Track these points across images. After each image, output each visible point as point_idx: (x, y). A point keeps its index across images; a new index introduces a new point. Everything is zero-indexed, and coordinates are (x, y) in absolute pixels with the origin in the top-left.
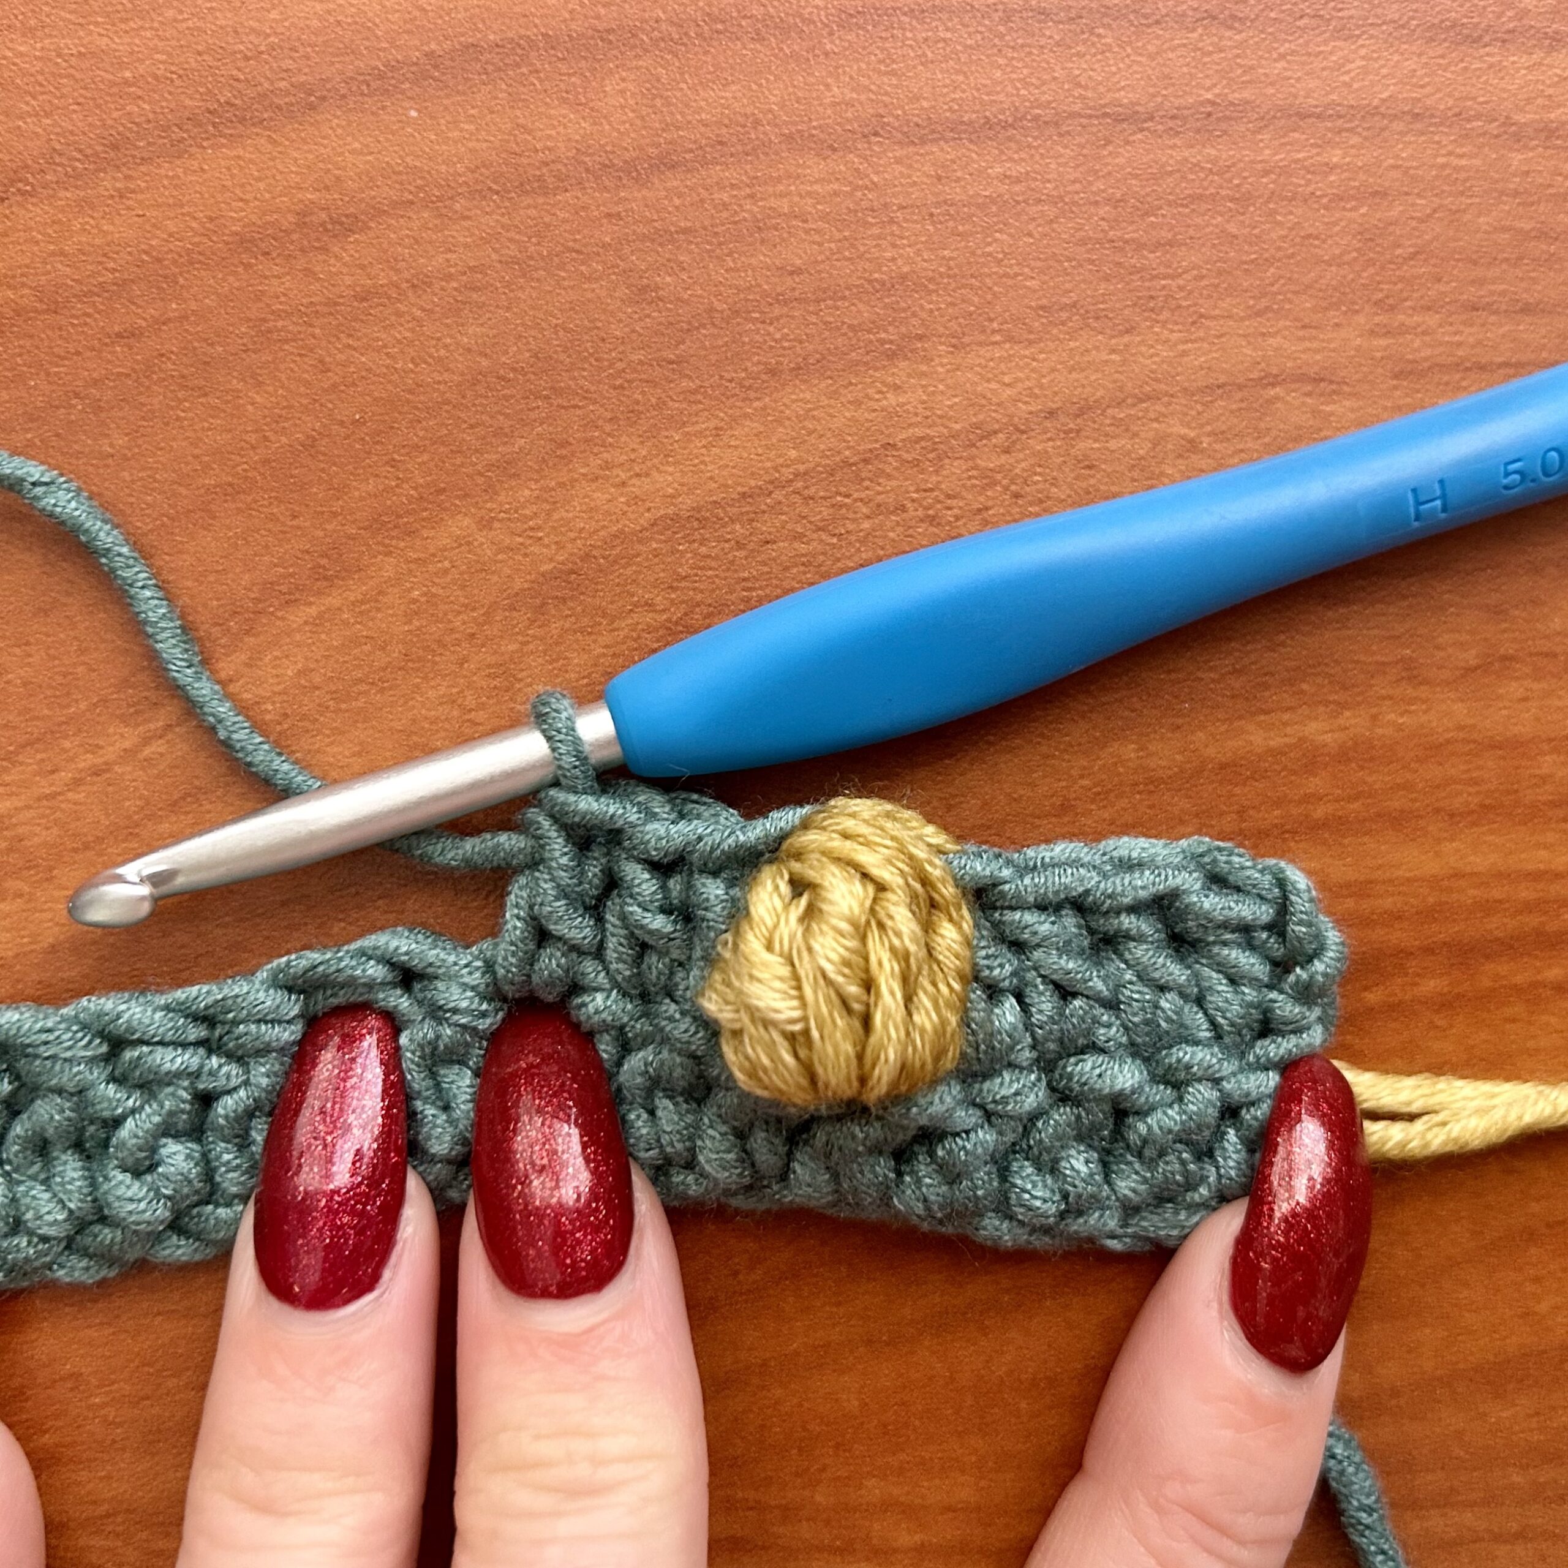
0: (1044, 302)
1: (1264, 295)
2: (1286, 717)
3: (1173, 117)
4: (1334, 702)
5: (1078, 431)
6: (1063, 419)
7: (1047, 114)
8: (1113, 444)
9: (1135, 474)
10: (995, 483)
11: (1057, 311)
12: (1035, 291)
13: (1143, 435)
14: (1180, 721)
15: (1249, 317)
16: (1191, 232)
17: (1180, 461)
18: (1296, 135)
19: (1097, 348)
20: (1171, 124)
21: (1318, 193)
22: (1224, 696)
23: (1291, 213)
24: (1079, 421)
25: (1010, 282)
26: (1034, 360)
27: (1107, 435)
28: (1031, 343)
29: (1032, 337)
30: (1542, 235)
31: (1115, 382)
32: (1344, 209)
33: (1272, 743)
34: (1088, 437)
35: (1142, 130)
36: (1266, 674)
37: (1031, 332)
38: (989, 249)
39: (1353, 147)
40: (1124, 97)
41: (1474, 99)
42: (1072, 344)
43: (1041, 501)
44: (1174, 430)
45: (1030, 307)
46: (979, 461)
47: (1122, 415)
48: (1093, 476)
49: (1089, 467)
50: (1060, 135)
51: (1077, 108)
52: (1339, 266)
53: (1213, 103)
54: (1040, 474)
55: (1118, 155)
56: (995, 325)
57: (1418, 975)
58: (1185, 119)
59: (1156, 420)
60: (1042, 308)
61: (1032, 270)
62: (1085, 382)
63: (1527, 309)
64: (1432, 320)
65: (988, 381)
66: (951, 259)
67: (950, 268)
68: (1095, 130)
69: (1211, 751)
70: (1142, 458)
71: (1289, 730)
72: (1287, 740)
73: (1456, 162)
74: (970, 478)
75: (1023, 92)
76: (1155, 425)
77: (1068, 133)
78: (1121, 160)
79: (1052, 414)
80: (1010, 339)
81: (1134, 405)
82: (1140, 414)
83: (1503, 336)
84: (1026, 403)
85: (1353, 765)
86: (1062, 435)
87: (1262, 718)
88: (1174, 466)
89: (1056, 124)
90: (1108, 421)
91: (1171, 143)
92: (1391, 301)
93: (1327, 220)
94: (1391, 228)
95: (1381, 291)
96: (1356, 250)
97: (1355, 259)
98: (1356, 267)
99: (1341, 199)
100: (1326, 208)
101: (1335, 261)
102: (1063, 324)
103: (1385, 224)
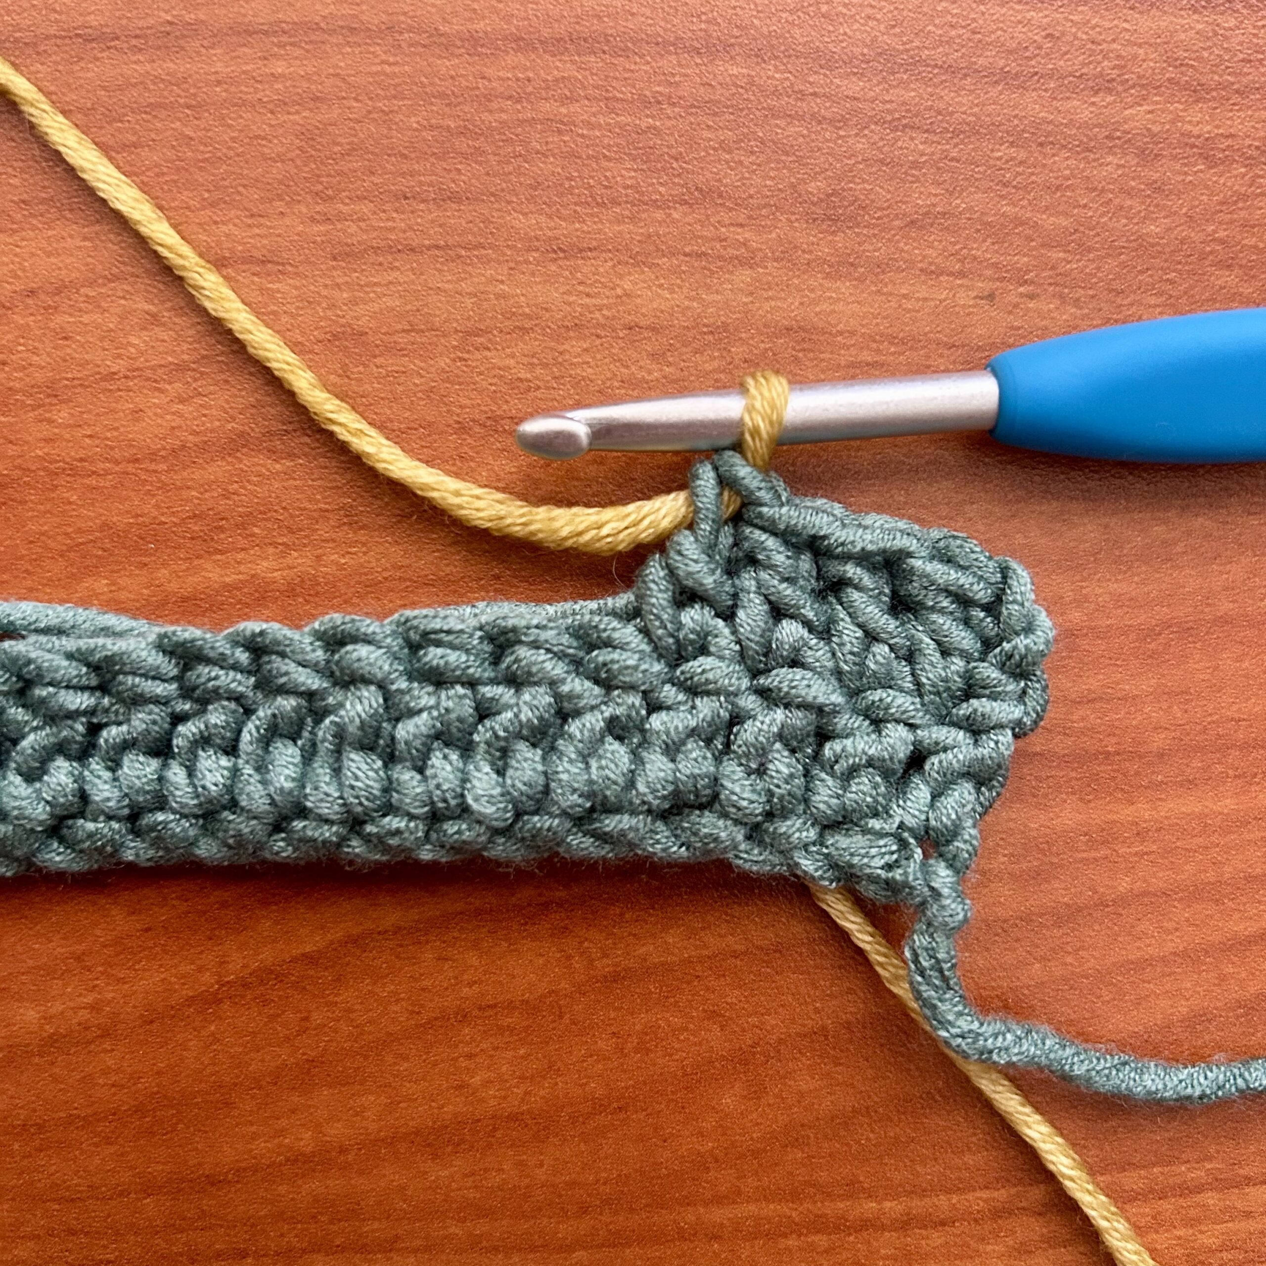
0: (25, 197)
1: (217, 188)
2: (239, 557)
3: (136, 37)
4: (283, 544)
5: (56, 308)
6: (43, 297)
7: (27, 36)
8: (85, 319)
9: (106, 344)
11: (37, 205)
12: (17, 187)
13: (112, 310)
14: (146, 560)
15: (204, 208)
16: (153, 136)
17: (145, 333)
18: (246, 50)
19: (71, 236)
20: (134, 42)
21: (265, 100)
22: (184, 538)
23: (241, 117)
24: (57, 298)
26: (17, 246)
27: (80, 310)
28: (14, 231)
29: (15, 226)
30: (462, 132)
31: (87, 264)
32: (289, 113)
33: (227, 580)
34: (64, 313)
35: (108, 48)
36: (222, 519)
37: (13, 223)
39: (296, 58)
40: (93, 20)
41: (405, 14)
42: (50, 233)
43: (24, 368)
44: (140, 306)
45: (12, 201)
47: (94, 294)
48: (69, 346)
49: (66, 338)
50: (38, 53)
51: (52, 31)
52: (283, 161)
53: (170, 23)
54: (23, 345)
55: (88, 70)
58: (145, 37)
59: (124, 298)
60: (23, 202)
61: (15, 169)
62: (61, 265)
63: (454, 197)
64: (365, 208)
68: (67, 48)
69: (173, 586)
70: (111, 330)
71: (242, 568)
72: (241, 577)
73: (388, 69)
75: (6, 18)
76: (123, 302)
77: (45, 51)
78: (90, 75)
79: (32, 293)
81: (105, 285)
82: (110, 293)
83: (433, 221)
84: (8, 283)
85: (300, 600)
86: (43, 311)
87: (219, 557)
88: (140, 337)
89: (35, 44)
90: (82, 299)
91: (134, 58)
92: (330, 192)
93: (273, 123)
94: (330, 128)
95: (321, 183)
96: (298, 148)
97: (298, 156)
98: (299, 162)
99: (285, 104)
100: (272, 112)
101: (280, 158)
102: (42, 215)
103: (325, 125)
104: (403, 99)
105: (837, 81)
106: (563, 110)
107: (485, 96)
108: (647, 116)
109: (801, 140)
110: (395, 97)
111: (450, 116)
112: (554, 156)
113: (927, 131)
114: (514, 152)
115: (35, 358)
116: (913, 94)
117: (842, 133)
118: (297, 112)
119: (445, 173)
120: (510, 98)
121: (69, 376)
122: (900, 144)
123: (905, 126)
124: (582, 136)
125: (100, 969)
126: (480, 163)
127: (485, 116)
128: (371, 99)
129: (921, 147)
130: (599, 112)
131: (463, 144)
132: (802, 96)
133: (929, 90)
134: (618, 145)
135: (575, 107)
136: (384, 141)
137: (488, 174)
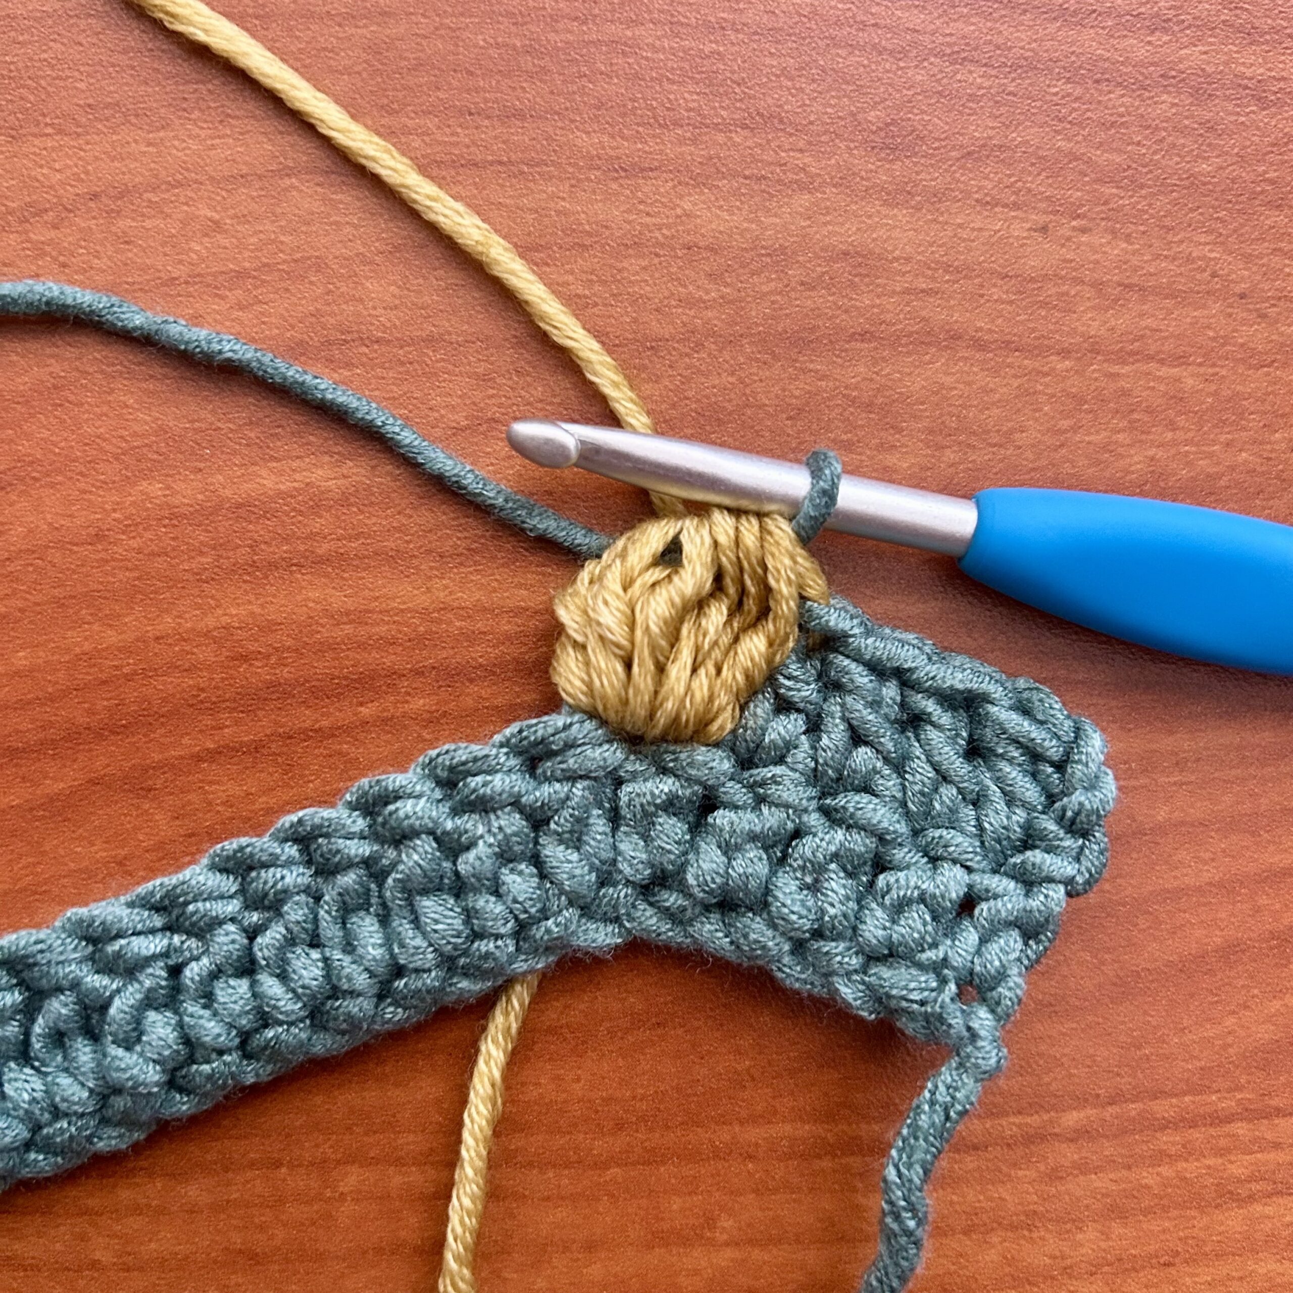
0: (91, 101)
2: (295, 465)
4: (338, 453)
5: (118, 212)
6: (104, 199)
8: (148, 224)
9: (167, 250)
10: (44, 254)
11: (103, 109)
12: (83, 91)
13: (174, 216)
14: (202, 465)
17: (207, 239)
19: (136, 141)
21: (333, 12)
22: (240, 444)
23: (309, 29)
24: (119, 203)
25: (62, 84)
26: (81, 149)
27: (143, 215)
28: (78, 135)
29: (79, 130)
30: (530, 52)
31: (151, 170)
32: (357, 27)
33: (282, 487)
34: (126, 217)
36: (278, 427)
37: (79, 126)
38: (45, 56)
42: (115, 137)
44: (202, 213)
45: (78, 105)
46: (32, 235)
47: (157, 199)
48: (130, 251)
49: (126, 243)
52: (349, 74)
54: (85, 248)
56: (48, 120)
57: (409, 694)
59: (187, 204)
60: (89, 106)
61: (81, 73)
62: (124, 169)
63: (520, 115)
64: (430, 123)
65: (41, 167)
66: (12, 63)
67: (11, 71)
69: (228, 493)
70: (174, 236)
71: (297, 476)
72: (296, 485)
74: (24, 249)
76: (185, 208)
79: (95, 196)
80: (60, 132)
81: (168, 191)
82: (173, 198)
83: (496, 138)
84: (72, 186)
85: (355, 509)
86: (105, 215)
87: (275, 464)
88: (202, 243)
90: (145, 204)
92: (395, 106)
93: (340, 35)
94: (397, 43)
95: (387, 97)
96: (365, 61)
97: (365, 69)
98: (365, 75)
99: (353, 17)
100: (340, 25)
101: (348, 71)
102: (108, 120)
103: (392, 40)
104: (471, 16)
105: (899, 13)
106: (629, 33)
107: (551, 16)
108: (711, 42)
109: (862, 69)
110: (462, 14)
111: (517, 35)
112: (617, 77)
113: (985, 65)
114: (579, 72)
115: (96, 261)
116: (972, 28)
117: (902, 64)
118: (365, 26)
119: (510, 91)
120: (576, 19)
121: (130, 280)
122: (959, 77)
123: (964, 59)
124: (647, 59)
125: (141, 873)
126: (545, 82)
127: (552, 36)
128: (438, 15)
129: (979, 80)
130: (663, 36)
131: (527, 62)
132: (863, 26)
133: (989, 24)
134: (681, 69)
135: (639, 31)
136: (451, 58)
137: (552, 93)
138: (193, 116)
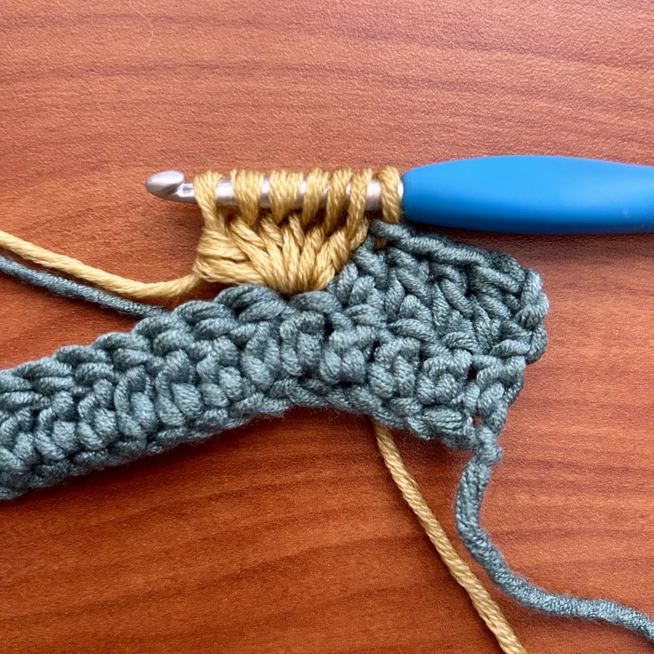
0: (164, 148)
1: (267, 150)
3: (228, 68)
7: (170, 64)
10: (137, 229)
11: (170, 153)
12: (160, 143)
15: (259, 161)
16: (234, 120)
18: (285, 78)
20: (227, 70)
21: (294, 105)
25: (148, 139)
28: (157, 166)
29: (157, 164)
30: (398, 129)
32: (307, 113)
35: (213, 73)
37: (157, 162)
38: (140, 123)
39: (312, 84)
40: (206, 58)
41: (371, 64)
43: (158, 239)
45: (157, 150)
46: (130, 219)
50: (175, 73)
51: (184, 62)
52: (302, 138)
53: (247, 62)
54: (158, 226)
55: (201, 83)
56: (141, 158)
57: (322, 468)
58: (233, 68)
60: (163, 151)
61: (159, 133)
65: (136, 183)
66: (123, 127)
67: (122, 131)
68: (191, 72)
73: (361, 93)
74: (126, 226)
75: (160, 54)
77: (179, 72)
78: (203, 86)
80: (147, 164)
89: (174, 68)
91: (227, 79)
92: (326, 156)
93: (298, 117)
94: (328, 123)
95: (322, 151)
96: (311, 132)
97: (310, 136)
98: (310, 139)
99: (305, 108)
100: (298, 112)
101: (301, 137)
102: (172, 159)
103: (325, 120)
104: (367, 109)
105: (595, 113)
106: (451, 120)
107: (410, 110)
108: (495, 126)
109: (574, 143)
110: (363, 108)
111: (391, 119)
112: (444, 144)
113: (640, 142)
114: (424, 140)
115: (164, 234)
116: (634, 122)
117: (596, 141)
118: (311, 113)
119: (387, 150)
120: (424, 112)
121: (182, 244)
122: (626, 148)
123: (629, 139)
124: (460, 134)
125: (178, 558)
126: (406, 146)
127: (410, 121)
128: (350, 108)
129: (637, 150)
130: (470, 122)
131: (397, 135)
132: (575, 120)
133: (643, 121)
134: (479, 140)
135: (457, 119)
136: (357, 131)
137: (409, 152)
138: (218, 158)
